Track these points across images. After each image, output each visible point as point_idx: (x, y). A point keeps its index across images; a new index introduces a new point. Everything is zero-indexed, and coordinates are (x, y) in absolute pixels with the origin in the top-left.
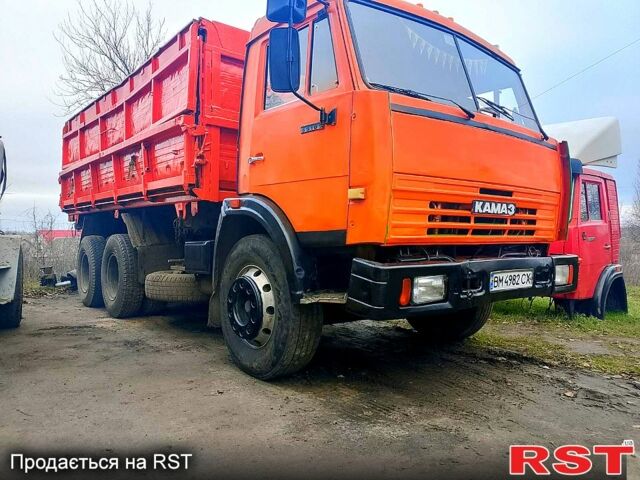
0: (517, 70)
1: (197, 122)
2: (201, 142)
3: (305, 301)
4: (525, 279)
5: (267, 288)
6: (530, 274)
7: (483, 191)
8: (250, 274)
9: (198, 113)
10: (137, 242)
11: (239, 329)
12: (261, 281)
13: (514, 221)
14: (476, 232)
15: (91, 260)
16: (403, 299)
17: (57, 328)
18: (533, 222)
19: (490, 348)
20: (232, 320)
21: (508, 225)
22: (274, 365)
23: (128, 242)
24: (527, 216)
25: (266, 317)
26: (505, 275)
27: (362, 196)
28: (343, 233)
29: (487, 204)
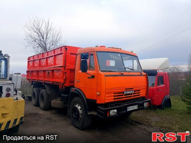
0: (137, 57)
1: (65, 69)
2: (66, 74)
3: (88, 114)
4: (136, 107)
5: (80, 109)
6: (137, 106)
7: (126, 89)
8: (77, 106)
9: (65, 67)
10: (49, 92)
11: (74, 118)
12: (79, 108)
13: (134, 94)
14: (125, 97)
15: (36, 95)
16: (108, 115)
17: (30, 114)
18: (139, 93)
19: (133, 119)
20: (73, 116)
21: (133, 95)
22: (82, 126)
23: (47, 92)
24: (138, 92)
25: (80, 116)
26: (131, 107)
27: (99, 94)
28: (96, 101)
29: (127, 92)
